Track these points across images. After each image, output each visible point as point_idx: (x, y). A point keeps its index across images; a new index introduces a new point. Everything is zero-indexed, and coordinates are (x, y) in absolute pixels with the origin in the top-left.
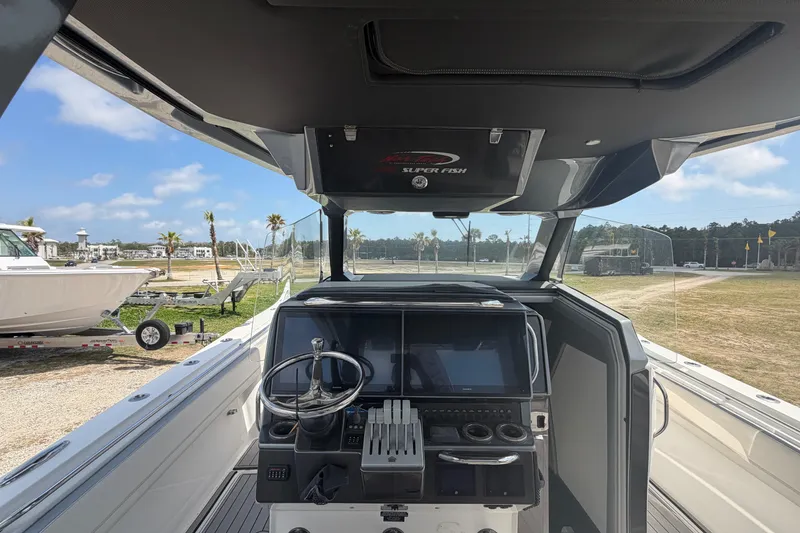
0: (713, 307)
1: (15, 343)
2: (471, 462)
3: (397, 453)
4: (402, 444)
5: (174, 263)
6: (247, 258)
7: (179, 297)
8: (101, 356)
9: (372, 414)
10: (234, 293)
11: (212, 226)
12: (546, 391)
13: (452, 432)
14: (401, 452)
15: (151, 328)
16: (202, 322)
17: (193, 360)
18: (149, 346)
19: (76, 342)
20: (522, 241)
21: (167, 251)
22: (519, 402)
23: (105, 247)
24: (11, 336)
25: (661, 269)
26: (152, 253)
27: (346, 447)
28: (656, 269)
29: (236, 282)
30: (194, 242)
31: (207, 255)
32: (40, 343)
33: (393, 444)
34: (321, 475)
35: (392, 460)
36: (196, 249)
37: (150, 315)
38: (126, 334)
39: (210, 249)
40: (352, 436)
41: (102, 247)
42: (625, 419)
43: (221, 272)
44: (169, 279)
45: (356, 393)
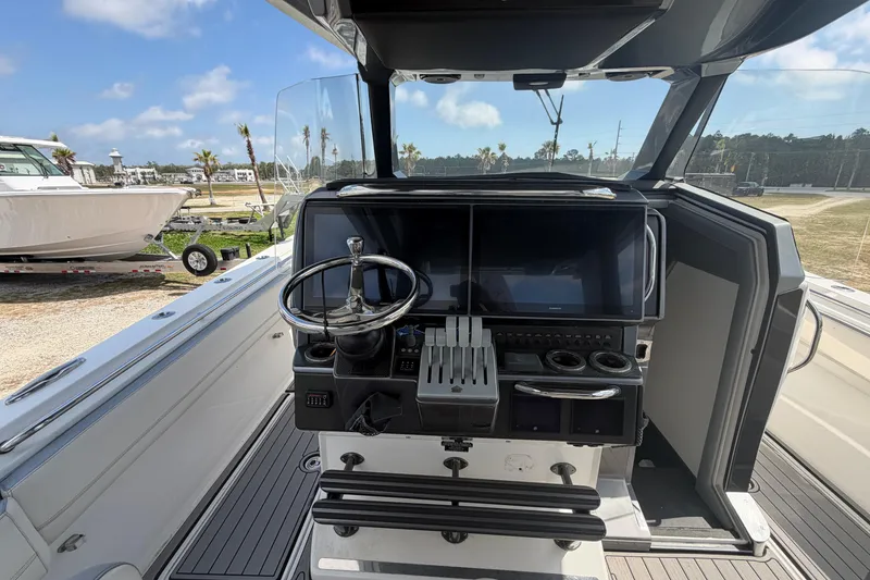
0: (835, 234)
1: (69, 268)
2: (555, 395)
3: (463, 382)
4: (470, 372)
5: (215, 187)
6: (289, 179)
7: (224, 223)
8: (154, 282)
9: (429, 335)
10: (280, 218)
11: (249, 142)
12: (658, 314)
13: (533, 360)
14: (469, 382)
15: (196, 253)
16: (248, 248)
17: (224, 278)
18: (198, 272)
19: (126, 268)
20: (607, 156)
21: (205, 173)
22: (623, 325)
23: (142, 170)
24: (65, 260)
25: (774, 190)
26: (192, 177)
27: (398, 372)
28: (768, 190)
29: (281, 206)
30: (233, 163)
31: (249, 178)
32: (92, 268)
33: (457, 371)
34: (368, 404)
35: (455, 390)
36: (236, 171)
37: (193, 239)
38: (173, 259)
39: (252, 171)
40: (406, 360)
41: (139, 170)
42: (753, 351)
43: (266, 197)
44: (213, 205)
45: (407, 306)
